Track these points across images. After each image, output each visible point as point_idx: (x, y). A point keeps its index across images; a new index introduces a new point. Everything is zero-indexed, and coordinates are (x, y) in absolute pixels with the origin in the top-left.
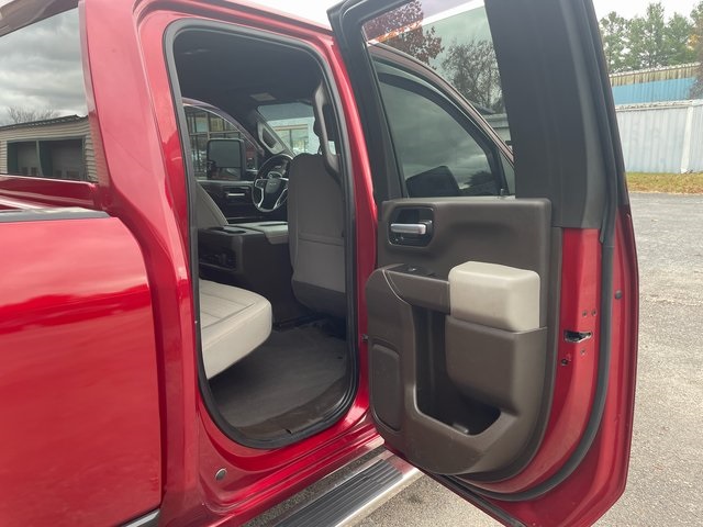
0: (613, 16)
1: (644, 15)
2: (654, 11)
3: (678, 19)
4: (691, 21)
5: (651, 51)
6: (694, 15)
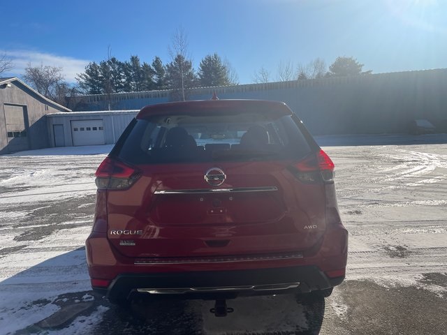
0: (113, 60)
1: (129, 61)
2: (134, 59)
3: (146, 66)
4: (152, 67)
5: (136, 81)
6: (154, 65)
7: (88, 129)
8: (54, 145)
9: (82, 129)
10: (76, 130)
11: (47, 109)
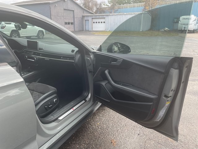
7: (99, 22)
8: (85, 30)
9: (96, 23)
10: (94, 23)
11: (83, 13)
